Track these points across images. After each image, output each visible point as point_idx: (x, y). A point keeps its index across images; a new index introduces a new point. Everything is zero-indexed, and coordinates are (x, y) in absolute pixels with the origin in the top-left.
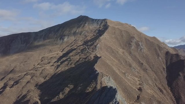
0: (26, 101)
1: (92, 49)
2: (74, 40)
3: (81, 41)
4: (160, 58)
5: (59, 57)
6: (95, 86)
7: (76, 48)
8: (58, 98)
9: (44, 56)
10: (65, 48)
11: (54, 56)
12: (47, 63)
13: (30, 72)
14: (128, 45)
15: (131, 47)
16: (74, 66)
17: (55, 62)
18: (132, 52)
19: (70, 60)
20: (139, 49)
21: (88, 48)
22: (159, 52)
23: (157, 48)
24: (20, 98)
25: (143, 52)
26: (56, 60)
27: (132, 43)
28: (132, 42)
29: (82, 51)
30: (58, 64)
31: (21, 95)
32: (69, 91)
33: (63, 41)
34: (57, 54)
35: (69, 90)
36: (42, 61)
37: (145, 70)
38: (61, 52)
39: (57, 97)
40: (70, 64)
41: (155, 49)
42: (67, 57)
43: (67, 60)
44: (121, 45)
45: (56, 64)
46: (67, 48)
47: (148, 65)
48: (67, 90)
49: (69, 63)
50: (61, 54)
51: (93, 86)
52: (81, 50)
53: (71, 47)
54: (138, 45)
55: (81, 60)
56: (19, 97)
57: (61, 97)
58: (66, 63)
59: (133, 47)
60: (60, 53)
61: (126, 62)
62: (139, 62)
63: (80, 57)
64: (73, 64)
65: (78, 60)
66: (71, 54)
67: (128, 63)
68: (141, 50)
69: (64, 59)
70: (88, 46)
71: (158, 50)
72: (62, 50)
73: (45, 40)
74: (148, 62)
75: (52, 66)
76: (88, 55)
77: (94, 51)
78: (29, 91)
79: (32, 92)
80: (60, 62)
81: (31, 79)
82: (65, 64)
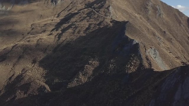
0: (23, 85)
1: (104, 12)
2: (71, 2)
3: (81, 4)
4: (182, 26)
5: (56, 24)
6: (138, 62)
7: (76, 12)
8: (77, 81)
9: (34, 22)
10: (60, 13)
11: (49, 22)
12: (41, 31)
13: (18, 43)
14: (143, 9)
15: (148, 11)
16: (84, 35)
17: (53, 30)
18: (150, 17)
19: (76, 28)
20: (158, 15)
21: (97, 12)
22: (180, 18)
23: (177, 14)
24: (13, 79)
25: (163, 18)
26: (53, 28)
27: (148, 7)
28: (147, 5)
29: (89, 14)
30: (58, 32)
31: (13, 75)
32: (94, 71)
33: (55, 4)
34: (52, 20)
35: (93, 69)
36: (32, 29)
37: (169, 40)
38: (57, 17)
39: (76, 79)
40: (76, 32)
41: (175, 15)
42: (68, 23)
43: (69, 27)
44: (135, 9)
45: (55, 33)
46: (63, 12)
47: (171, 33)
48: (90, 69)
49: (74, 31)
50: (58, 20)
51: (135, 63)
52: (86, 14)
53: (68, 11)
54: (155, 10)
55: (92, 26)
56: (10, 78)
57: (83, 80)
58: (70, 30)
59: (150, 12)
60: (55, 18)
61: (148, 29)
62: (161, 30)
63: (90, 23)
64: (82, 32)
65: (87, 26)
66: (73, 20)
67: (150, 31)
68: (160, 15)
69: (65, 25)
70: (94, 8)
71: (178, 16)
72: (57, 16)
73: (31, 3)
74: (170, 31)
75: (49, 35)
76: (101, 20)
77: (108, 14)
78: (24, 69)
79: (30, 71)
80: (60, 29)
81: (23, 53)
82: (69, 32)
